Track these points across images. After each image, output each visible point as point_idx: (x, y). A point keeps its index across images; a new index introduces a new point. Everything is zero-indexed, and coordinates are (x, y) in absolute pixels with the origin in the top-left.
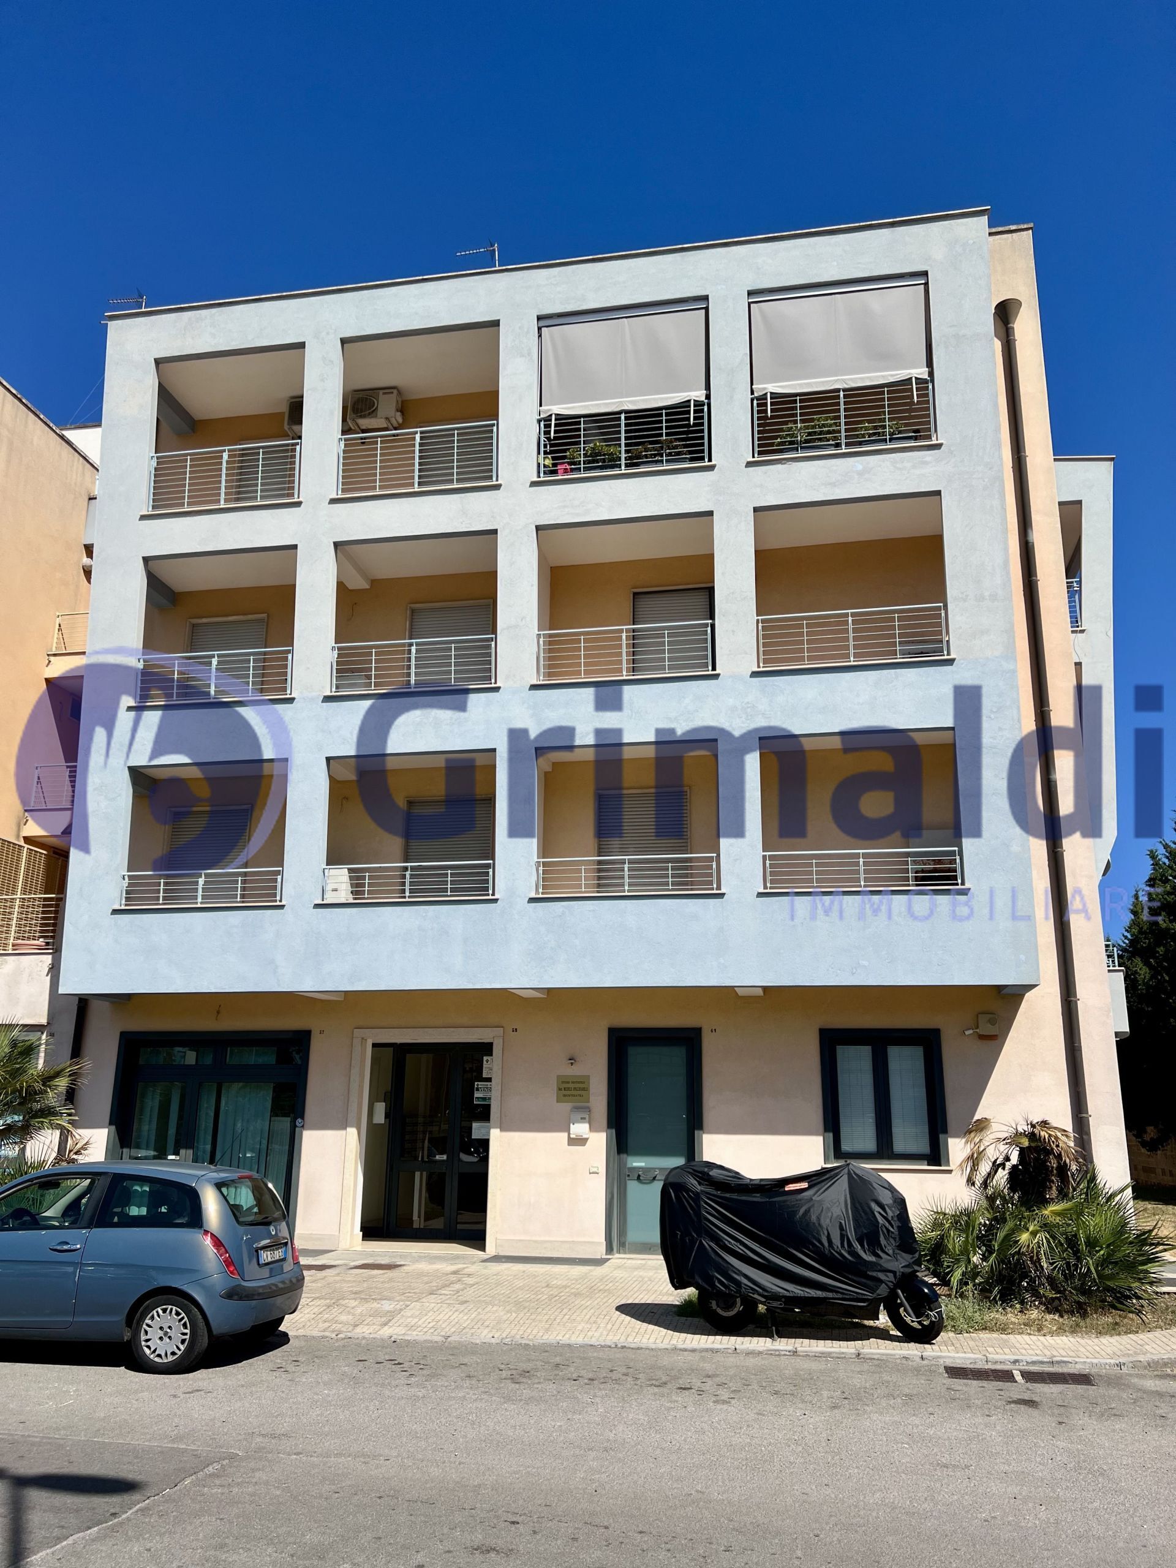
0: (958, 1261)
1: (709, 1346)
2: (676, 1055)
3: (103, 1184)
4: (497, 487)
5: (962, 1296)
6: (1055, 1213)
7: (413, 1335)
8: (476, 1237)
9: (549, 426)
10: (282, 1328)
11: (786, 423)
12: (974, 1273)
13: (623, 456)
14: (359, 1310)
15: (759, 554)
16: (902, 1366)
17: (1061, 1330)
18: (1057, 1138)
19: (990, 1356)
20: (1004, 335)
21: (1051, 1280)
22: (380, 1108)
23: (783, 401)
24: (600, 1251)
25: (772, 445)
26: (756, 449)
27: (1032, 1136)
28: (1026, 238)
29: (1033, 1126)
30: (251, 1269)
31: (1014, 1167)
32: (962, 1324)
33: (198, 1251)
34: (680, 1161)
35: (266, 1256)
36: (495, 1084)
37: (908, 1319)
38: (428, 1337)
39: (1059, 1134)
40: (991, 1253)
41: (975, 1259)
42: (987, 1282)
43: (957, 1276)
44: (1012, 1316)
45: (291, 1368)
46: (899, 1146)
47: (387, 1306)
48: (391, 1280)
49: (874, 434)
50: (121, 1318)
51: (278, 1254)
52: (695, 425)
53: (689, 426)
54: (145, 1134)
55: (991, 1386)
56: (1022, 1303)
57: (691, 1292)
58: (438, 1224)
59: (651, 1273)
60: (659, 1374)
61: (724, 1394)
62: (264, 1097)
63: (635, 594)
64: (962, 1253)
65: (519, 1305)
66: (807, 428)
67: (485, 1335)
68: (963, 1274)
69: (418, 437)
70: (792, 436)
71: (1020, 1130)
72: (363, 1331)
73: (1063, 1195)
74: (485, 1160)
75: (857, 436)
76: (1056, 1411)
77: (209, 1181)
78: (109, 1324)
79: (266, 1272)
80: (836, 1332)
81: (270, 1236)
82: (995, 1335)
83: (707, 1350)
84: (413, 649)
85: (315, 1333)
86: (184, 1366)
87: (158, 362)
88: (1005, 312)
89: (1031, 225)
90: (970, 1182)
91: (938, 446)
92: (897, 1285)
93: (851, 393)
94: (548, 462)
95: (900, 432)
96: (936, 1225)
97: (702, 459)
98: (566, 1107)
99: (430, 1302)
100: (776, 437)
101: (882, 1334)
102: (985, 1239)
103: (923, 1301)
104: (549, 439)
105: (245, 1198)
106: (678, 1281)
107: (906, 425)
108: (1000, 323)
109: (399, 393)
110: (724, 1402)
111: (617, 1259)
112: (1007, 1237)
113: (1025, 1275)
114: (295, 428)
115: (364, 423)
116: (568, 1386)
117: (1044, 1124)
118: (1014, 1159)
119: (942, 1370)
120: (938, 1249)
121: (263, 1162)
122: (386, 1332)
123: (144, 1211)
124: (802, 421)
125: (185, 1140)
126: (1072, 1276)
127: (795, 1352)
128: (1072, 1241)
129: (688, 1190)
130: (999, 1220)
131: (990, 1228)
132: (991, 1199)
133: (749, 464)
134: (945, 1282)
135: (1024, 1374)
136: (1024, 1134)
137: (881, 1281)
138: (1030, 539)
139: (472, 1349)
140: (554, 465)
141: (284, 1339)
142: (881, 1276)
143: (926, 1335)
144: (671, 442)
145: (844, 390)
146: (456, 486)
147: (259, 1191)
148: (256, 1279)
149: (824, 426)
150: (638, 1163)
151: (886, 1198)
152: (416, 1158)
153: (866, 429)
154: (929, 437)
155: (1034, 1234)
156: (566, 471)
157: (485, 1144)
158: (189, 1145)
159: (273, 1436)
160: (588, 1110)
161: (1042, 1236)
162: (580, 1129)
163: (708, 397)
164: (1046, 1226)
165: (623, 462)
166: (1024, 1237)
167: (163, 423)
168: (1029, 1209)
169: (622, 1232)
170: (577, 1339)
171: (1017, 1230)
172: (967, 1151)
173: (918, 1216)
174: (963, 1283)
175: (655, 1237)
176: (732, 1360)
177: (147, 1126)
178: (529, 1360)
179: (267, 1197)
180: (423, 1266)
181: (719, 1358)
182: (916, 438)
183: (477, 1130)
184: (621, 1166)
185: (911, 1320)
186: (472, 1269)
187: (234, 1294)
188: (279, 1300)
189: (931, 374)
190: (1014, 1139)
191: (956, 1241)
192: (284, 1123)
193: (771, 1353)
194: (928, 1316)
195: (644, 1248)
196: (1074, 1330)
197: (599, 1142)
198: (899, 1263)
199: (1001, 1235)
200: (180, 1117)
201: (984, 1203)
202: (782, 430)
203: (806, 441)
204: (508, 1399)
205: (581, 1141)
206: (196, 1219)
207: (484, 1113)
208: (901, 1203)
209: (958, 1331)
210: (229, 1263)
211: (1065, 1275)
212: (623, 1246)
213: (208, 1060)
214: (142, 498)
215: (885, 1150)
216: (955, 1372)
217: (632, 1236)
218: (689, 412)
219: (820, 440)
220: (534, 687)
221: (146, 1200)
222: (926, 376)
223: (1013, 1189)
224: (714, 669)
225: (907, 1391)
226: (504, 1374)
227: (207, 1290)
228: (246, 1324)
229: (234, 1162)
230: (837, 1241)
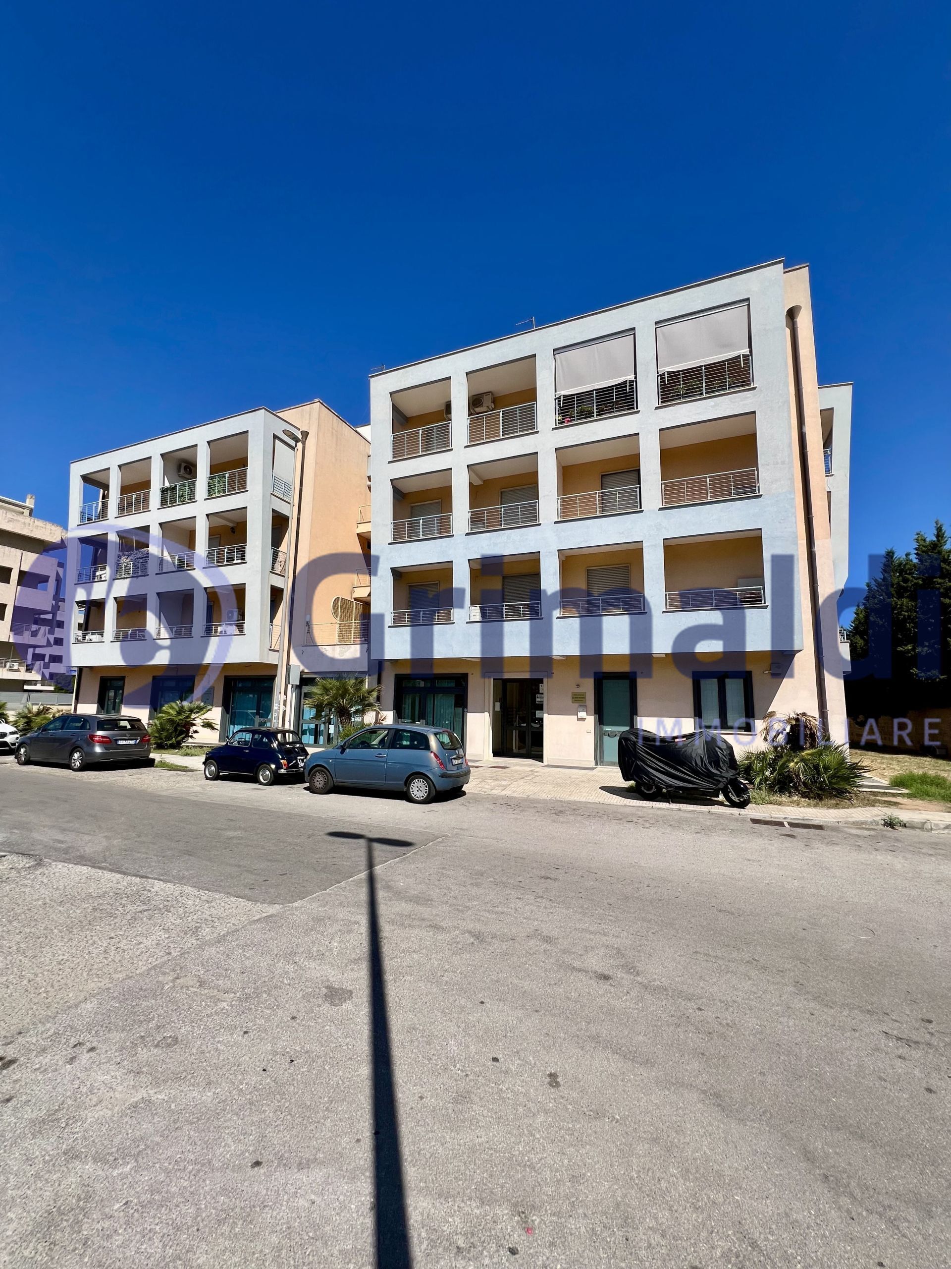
0: (758, 774)
1: (640, 805)
2: (626, 683)
3: (392, 732)
4: (537, 432)
5: (760, 789)
6: (808, 754)
7: (515, 795)
8: (539, 757)
9: (560, 401)
10: (463, 789)
11: (675, 386)
12: (766, 779)
13: (595, 411)
14: (493, 784)
15: (662, 451)
16: (730, 818)
17: (809, 805)
18: (810, 720)
19: (773, 815)
20: (791, 324)
21: (805, 784)
22: (498, 705)
23: (673, 375)
24: (593, 764)
25: (668, 397)
26: (660, 401)
27: (797, 720)
28: (804, 273)
29: (798, 715)
30: (449, 766)
31: (788, 733)
32: (759, 800)
33: (429, 759)
34: (627, 728)
35: (455, 762)
36: (545, 695)
37: (733, 798)
38: (521, 796)
39: (811, 719)
40: (775, 771)
41: (767, 773)
42: (772, 783)
43: (758, 780)
44: (784, 798)
45: (467, 804)
46: (730, 724)
47: (504, 783)
48: (505, 773)
49: (720, 386)
50: (402, 782)
51: (460, 761)
52: (629, 392)
53: (626, 393)
54: (407, 713)
55: (773, 828)
56: (790, 793)
57: (632, 783)
58: (523, 751)
59: (614, 774)
60: (619, 815)
61: (647, 825)
62: (452, 700)
63: (602, 476)
64: (760, 770)
65: (558, 785)
66: (685, 387)
67: (543, 796)
68: (761, 780)
69: (501, 413)
70: (678, 392)
71: (791, 716)
72: (495, 792)
73: (812, 746)
74: (542, 726)
75: (711, 388)
76: (805, 840)
77: (432, 732)
78: (399, 784)
79: (455, 768)
80: (699, 802)
81: (456, 754)
82: (776, 806)
83: (640, 807)
84: (503, 510)
85: (476, 792)
86: (427, 801)
87: (391, 394)
88: (792, 314)
89: (808, 264)
90: (765, 739)
91: (754, 388)
92: (727, 784)
93: (709, 367)
94: (560, 418)
95: (734, 384)
96: (748, 758)
97: (633, 408)
98: (577, 705)
99: (521, 782)
100: (670, 394)
101: (721, 804)
102: (772, 765)
103: (741, 791)
104: (560, 407)
105: (446, 739)
106: (626, 777)
107: (737, 380)
108: (789, 320)
109: (492, 394)
110: (647, 828)
111: (600, 768)
112: (783, 764)
113: (792, 781)
114: (449, 416)
115: (478, 410)
116: (579, 818)
117: (804, 714)
118: (788, 729)
119: (749, 820)
120: (748, 769)
121: (452, 725)
122: (504, 793)
123: (408, 743)
124: (683, 384)
125: (422, 716)
126: (816, 782)
127: (680, 810)
128: (816, 767)
129: (630, 741)
130: (779, 756)
131: (774, 760)
132: (775, 748)
133: (657, 408)
134: (751, 782)
135: (789, 824)
136: (793, 718)
137: (720, 782)
138: (804, 431)
139: (538, 801)
140: (563, 419)
141: (464, 793)
142: (720, 779)
143: (742, 805)
144: (618, 401)
145: (705, 366)
146: (518, 434)
147: (451, 737)
148: (452, 771)
149: (694, 385)
150: (608, 729)
151: (724, 746)
152: (513, 725)
153: (716, 384)
154: (749, 384)
155: (797, 763)
156: (568, 421)
157: (542, 720)
158: (423, 719)
159: (462, 829)
160: (586, 706)
161: (801, 764)
162: (582, 714)
163: (636, 378)
164: (803, 760)
165: (595, 414)
166: (792, 764)
167: (395, 421)
168: (794, 752)
169: (602, 757)
170: (583, 799)
171: (789, 761)
172: (764, 726)
173: (739, 753)
174: (760, 783)
175: (616, 760)
176: (651, 811)
177: (407, 709)
178: (563, 807)
179: (455, 739)
180: (518, 768)
181: (645, 810)
182: (742, 386)
183: (538, 714)
184: (601, 730)
185: (735, 798)
186: (538, 770)
187: (443, 776)
188: (461, 779)
189: (751, 352)
190: (789, 720)
191: (757, 766)
192: (460, 710)
193: (668, 809)
194: (743, 797)
195: (612, 764)
196: (815, 806)
197: (591, 720)
198: (730, 774)
199: (780, 763)
200: (420, 708)
201: (772, 749)
202: (673, 390)
203: (685, 394)
204: (554, 821)
205: (583, 720)
206: (427, 747)
207: (540, 707)
208: (730, 748)
209: (756, 803)
210: (441, 764)
211: (811, 781)
212: (602, 763)
213: (429, 685)
214: (389, 455)
215: (724, 725)
216: (755, 821)
217: (606, 758)
218: (626, 386)
219: (692, 392)
220: (556, 522)
221: (409, 739)
222: (748, 353)
223: (787, 743)
224: (641, 508)
225: (732, 828)
226: (552, 811)
227: (433, 774)
228: (449, 787)
229: (440, 725)
230: (699, 763)
